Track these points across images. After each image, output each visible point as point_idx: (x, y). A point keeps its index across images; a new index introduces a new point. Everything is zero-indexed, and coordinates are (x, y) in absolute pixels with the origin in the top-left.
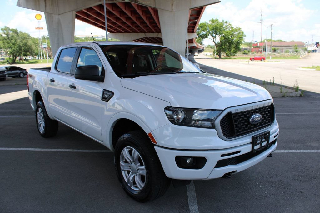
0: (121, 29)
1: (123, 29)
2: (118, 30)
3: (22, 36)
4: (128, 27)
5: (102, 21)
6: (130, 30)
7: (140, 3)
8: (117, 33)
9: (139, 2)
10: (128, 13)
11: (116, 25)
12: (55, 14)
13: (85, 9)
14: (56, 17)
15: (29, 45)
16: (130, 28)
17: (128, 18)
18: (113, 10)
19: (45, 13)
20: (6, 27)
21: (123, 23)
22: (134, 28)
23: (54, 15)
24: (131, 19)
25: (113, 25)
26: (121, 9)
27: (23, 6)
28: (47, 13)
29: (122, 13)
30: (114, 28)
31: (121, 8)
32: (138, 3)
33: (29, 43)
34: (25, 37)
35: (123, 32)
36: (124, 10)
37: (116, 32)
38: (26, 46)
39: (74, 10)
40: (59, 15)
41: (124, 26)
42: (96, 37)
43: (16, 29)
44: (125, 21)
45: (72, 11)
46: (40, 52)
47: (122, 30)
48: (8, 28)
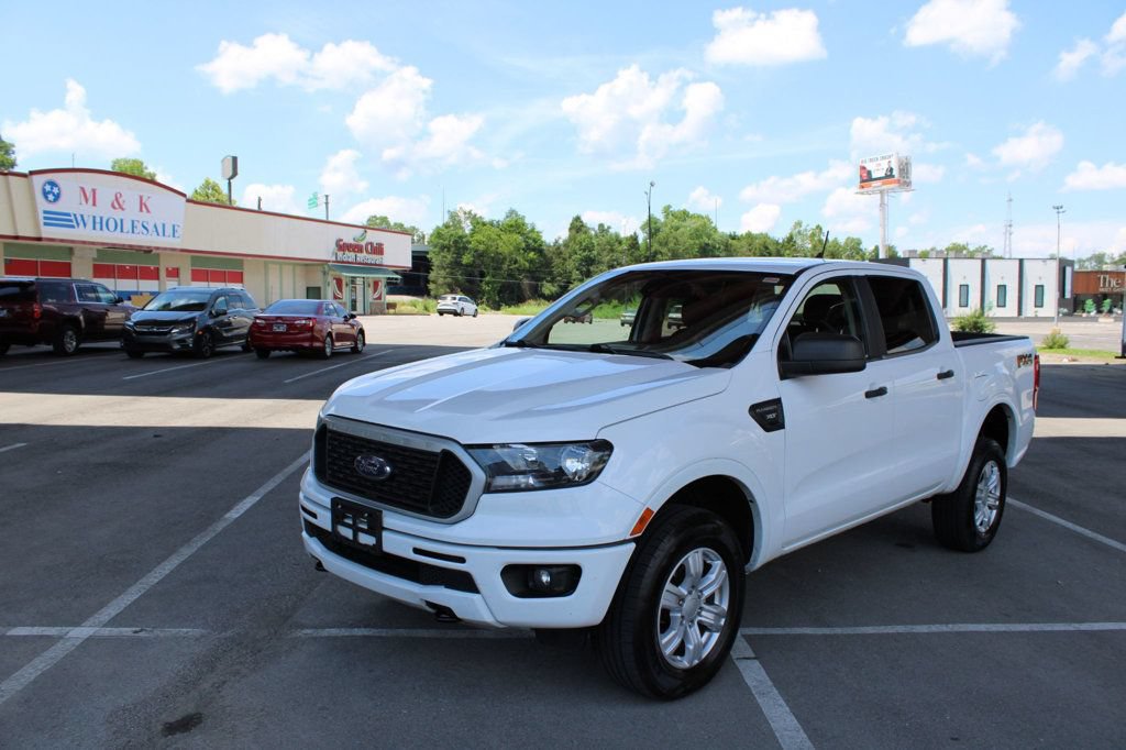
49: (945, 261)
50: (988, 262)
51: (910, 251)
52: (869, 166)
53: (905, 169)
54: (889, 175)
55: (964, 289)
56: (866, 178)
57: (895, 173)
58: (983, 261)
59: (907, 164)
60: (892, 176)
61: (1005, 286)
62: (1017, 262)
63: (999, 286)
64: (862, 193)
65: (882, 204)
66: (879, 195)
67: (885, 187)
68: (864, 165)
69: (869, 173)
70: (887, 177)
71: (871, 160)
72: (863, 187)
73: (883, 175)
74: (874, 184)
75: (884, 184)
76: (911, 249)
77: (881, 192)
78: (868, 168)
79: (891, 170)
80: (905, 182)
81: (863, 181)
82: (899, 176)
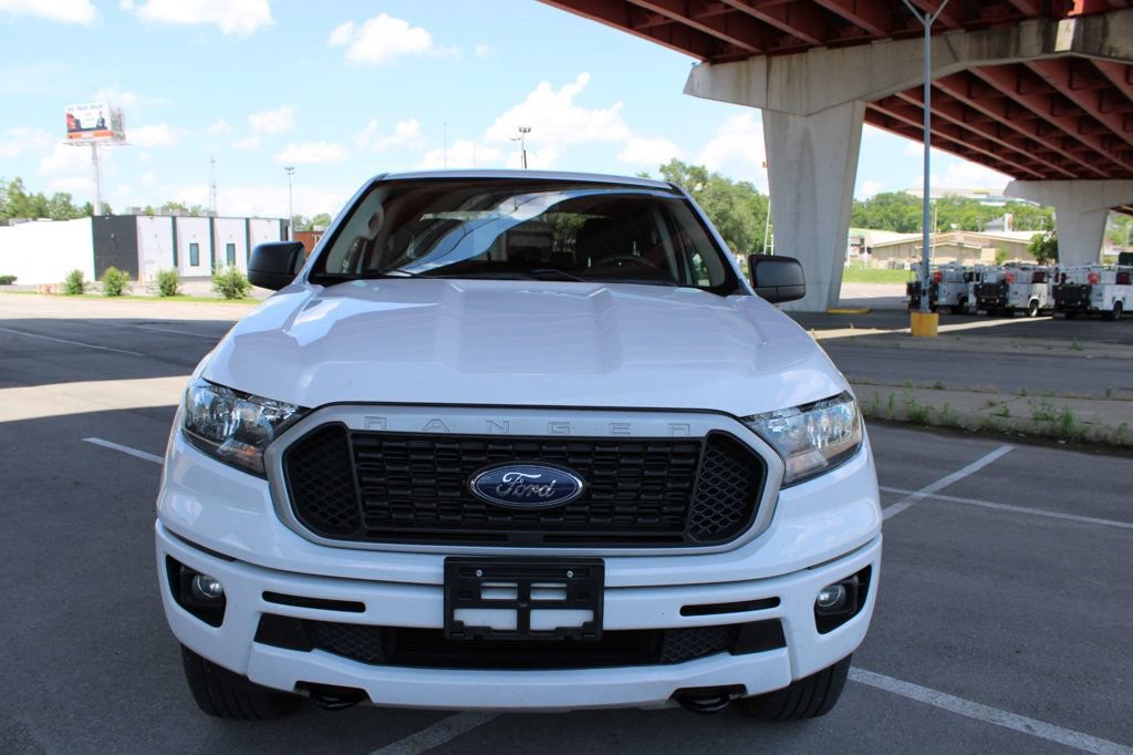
0: (1060, 166)
1: (1071, 167)
2: (1048, 170)
3: (717, 187)
4: (1091, 155)
5: (979, 136)
6: (1100, 167)
7: (1121, 54)
8: (1043, 182)
9: (1117, 51)
10: (1083, 101)
11: (1040, 150)
12: (794, 114)
13: (905, 92)
14: (797, 125)
15: (735, 217)
16: (1100, 162)
17: (1086, 122)
18: (1018, 92)
19: (764, 110)
20: (674, 161)
21: (1068, 142)
22: (1118, 161)
23: (791, 117)
24: (1100, 125)
25: (1027, 150)
26: (1052, 88)
27: (700, 93)
28: (771, 110)
29: (1057, 101)
30: (1031, 163)
31: (1051, 81)
32: (1110, 57)
33: (737, 210)
34: (723, 193)
35: (1070, 178)
36: (1062, 88)
37: (1043, 177)
38: (725, 220)
39: (859, 98)
40: (808, 115)
41: (1074, 154)
42: (984, 197)
43: (703, 167)
44: (1072, 133)
45: (854, 100)
46: (769, 243)
47: (1066, 168)
48: (680, 164)
49: (174, 219)
50: (216, 221)
51: (134, 209)
52: (77, 115)
53: (118, 121)
54: (101, 127)
55: (194, 248)
56: (75, 128)
57: (108, 124)
58: (212, 219)
59: (120, 116)
60: (103, 127)
61: (233, 245)
62: (244, 222)
63: (228, 245)
64: (71, 144)
65: (95, 157)
66: (91, 148)
67: (97, 139)
68: (71, 112)
69: (77, 122)
70: (98, 128)
71: (79, 108)
72: (71, 137)
73: (95, 126)
74: (85, 135)
75: (96, 135)
76: (135, 206)
77: (93, 144)
78: (77, 117)
79: (103, 121)
80: (119, 136)
81: (71, 131)
82: (112, 128)
